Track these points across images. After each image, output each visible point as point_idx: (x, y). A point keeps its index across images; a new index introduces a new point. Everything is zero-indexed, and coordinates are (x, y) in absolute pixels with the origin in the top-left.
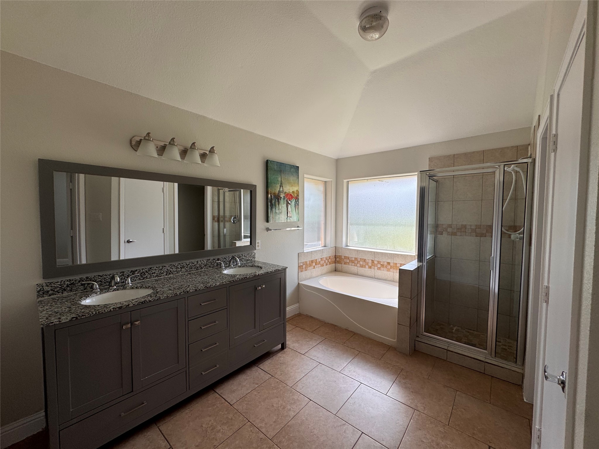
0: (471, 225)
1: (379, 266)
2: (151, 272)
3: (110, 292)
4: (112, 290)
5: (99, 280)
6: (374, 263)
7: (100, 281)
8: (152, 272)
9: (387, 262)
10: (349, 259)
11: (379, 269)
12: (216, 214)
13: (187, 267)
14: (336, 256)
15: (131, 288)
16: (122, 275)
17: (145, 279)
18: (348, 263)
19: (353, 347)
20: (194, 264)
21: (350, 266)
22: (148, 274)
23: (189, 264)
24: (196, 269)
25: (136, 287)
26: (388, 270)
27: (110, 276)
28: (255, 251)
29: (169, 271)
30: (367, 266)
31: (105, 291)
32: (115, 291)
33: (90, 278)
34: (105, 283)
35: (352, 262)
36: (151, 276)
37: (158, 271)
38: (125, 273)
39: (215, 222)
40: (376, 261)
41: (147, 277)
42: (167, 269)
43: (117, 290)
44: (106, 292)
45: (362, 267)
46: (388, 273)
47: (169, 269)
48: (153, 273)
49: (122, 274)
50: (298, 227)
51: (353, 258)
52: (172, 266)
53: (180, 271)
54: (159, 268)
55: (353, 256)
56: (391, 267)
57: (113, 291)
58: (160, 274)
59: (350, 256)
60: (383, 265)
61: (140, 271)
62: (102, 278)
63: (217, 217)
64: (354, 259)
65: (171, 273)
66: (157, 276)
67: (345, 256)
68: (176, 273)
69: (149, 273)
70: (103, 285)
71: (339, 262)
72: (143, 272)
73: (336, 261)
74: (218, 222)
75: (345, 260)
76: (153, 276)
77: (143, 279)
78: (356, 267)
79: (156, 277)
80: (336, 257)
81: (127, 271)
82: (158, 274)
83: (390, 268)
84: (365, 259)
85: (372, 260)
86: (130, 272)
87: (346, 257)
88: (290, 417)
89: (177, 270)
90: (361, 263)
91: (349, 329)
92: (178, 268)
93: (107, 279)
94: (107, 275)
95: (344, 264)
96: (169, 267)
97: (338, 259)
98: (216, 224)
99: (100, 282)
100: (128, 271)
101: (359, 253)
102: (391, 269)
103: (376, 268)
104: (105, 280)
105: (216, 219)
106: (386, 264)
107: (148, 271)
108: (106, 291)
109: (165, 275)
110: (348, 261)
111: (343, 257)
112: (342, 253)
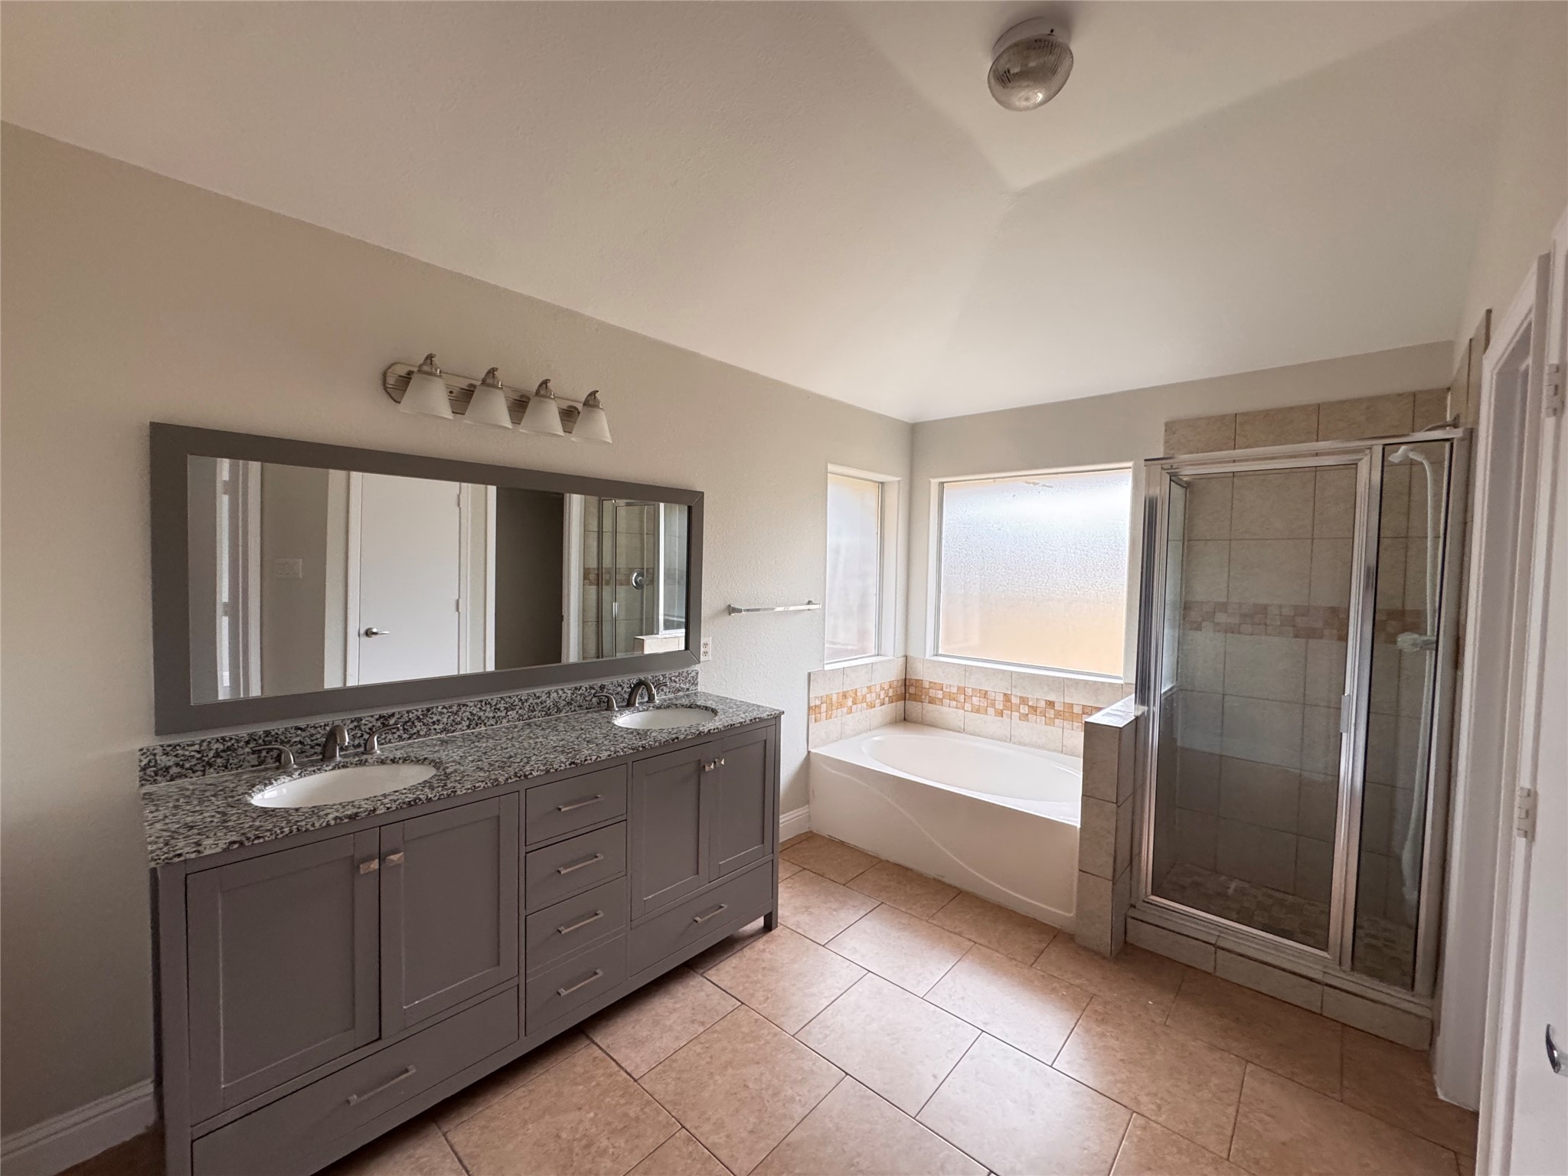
0: (1280, 606)
1: (1024, 709)
2: (431, 721)
3: (326, 771)
4: (330, 767)
5: (298, 739)
6: (1011, 702)
7: (300, 742)
8: (432, 718)
9: (1046, 701)
10: (942, 690)
11: (1024, 717)
12: (593, 564)
13: (521, 708)
14: (907, 682)
15: (378, 762)
16: (356, 727)
17: (415, 737)
18: (941, 700)
19: (957, 930)
20: (540, 700)
21: (945, 709)
22: (421, 724)
23: (526, 701)
24: (544, 713)
25: (391, 760)
26: (1050, 722)
27: (324, 729)
28: (697, 667)
29: (476, 718)
30: (991, 710)
31: (312, 769)
32: (339, 768)
33: (273, 733)
34: (312, 747)
35: (952, 697)
36: (430, 730)
37: (446, 716)
38: (363, 722)
39: (591, 584)
40: (1016, 696)
41: (418, 732)
42: (470, 712)
43: (344, 767)
44: (314, 771)
45: (978, 711)
46: (1049, 728)
47: (475, 712)
48: (434, 723)
49: (355, 724)
50: (809, 603)
51: (953, 686)
52: (483, 704)
53: (505, 717)
54: (450, 710)
55: (952, 682)
56: (1058, 714)
57: (332, 769)
58: (452, 726)
59: (945, 682)
60: (1034, 709)
61: (402, 716)
62: (304, 734)
63: (596, 572)
64: (954, 690)
65: (481, 724)
66: (445, 730)
67: (930, 682)
68: (493, 723)
69: (425, 721)
70: (308, 754)
71: (916, 698)
72: (410, 719)
73: (907, 695)
74: (598, 585)
75: (932, 692)
76: (435, 729)
77: (409, 738)
78: (961, 712)
79: (442, 731)
80: (907, 684)
81: (368, 716)
82: (447, 724)
83: (1053, 716)
84: (986, 692)
85: (1005, 694)
86: (377, 720)
87: (935, 683)
88: (792, 1118)
89: (497, 716)
90: (975, 700)
91: (946, 880)
92: (499, 709)
93: (319, 736)
94: (317, 725)
95: (930, 702)
96: (475, 706)
97: (912, 690)
98: (593, 590)
99: (299, 746)
100: (372, 716)
101: (971, 674)
102: (1056, 720)
103: (1016, 714)
104: (312, 741)
105: (593, 577)
106: (1042, 704)
107: (421, 717)
108: (315, 768)
109: (465, 728)
110: (940, 694)
111: (926, 685)
112: (924, 673)
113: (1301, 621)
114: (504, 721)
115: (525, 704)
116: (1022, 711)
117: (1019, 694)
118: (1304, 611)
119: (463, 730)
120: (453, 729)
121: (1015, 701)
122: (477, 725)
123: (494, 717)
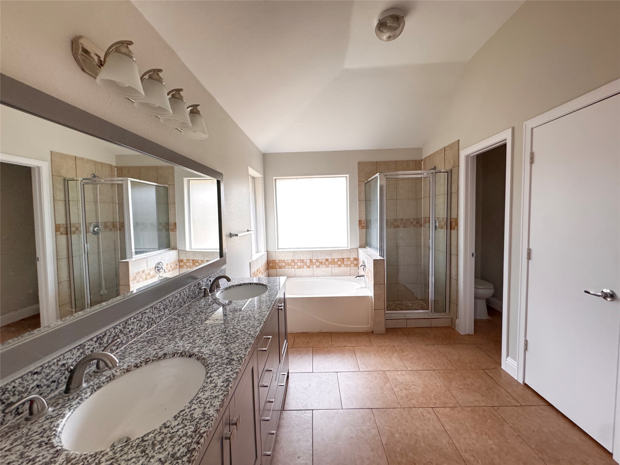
1: (318, 264)
2: (128, 330)
3: (87, 398)
4: (89, 394)
6: (312, 262)
8: (128, 328)
9: (325, 259)
10: (285, 262)
11: (318, 267)
13: (170, 307)
14: (269, 261)
16: (81, 353)
17: (120, 346)
18: (284, 266)
19: (344, 345)
20: (177, 299)
21: (287, 270)
22: (123, 335)
23: (172, 301)
24: (179, 306)
26: (327, 266)
27: (57, 365)
28: (224, 267)
29: (151, 320)
30: (305, 267)
31: (76, 402)
32: (95, 391)
35: (289, 264)
36: (128, 337)
37: (136, 324)
38: (86, 347)
40: (314, 259)
41: (122, 341)
42: (148, 317)
43: (99, 388)
44: (79, 403)
45: (300, 268)
46: (327, 269)
47: (150, 316)
48: (130, 332)
50: (248, 231)
51: (289, 260)
52: (154, 309)
53: (164, 315)
54: (138, 319)
55: (288, 258)
56: (330, 263)
57: (91, 394)
58: (139, 330)
59: (286, 259)
60: (321, 263)
61: (111, 333)
62: (40, 377)
63: (65, 226)
64: (290, 261)
65: (153, 323)
66: (136, 335)
67: (279, 260)
68: (159, 321)
69: (125, 332)
70: (46, 394)
71: (273, 268)
72: (116, 333)
73: (269, 267)
74: (67, 234)
75: (280, 264)
76: (131, 336)
77: (117, 349)
78: (293, 269)
79: (135, 336)
80: (269, 262)
81: (88, 341)
82: (137, 329)
83: (328, 264)
84: (303, 260)
85: (310, 260)
86: (96, 342)
87: (281, 260)
89: (160, 315)
90: (299, 264)
91: (323, 331)
92: (160, 310)
93: (53, 373)
94: (51, 364)
95: (279, 268)
96: (150, 312)
97: (271, 265)
98: (63, 239)
99: (37, 390)
100: (91, 339)
101: (296, 254)
102: (329, 265)
103: (315, 266)
104: (47, 380)
106: (324, 260)
107: (122, 329)
108: (77, 400)
109: (146, 329)
110: (284, 264)
111: (277, 261)
112: (278, 257)
113: (395, 223)
114: (164, 317)
115: (171, 303)
116: (317, 264)
117: (316, 258)
118: (395, 220)
119: (145, 331)
120: (141, 331)
121: (314, 261)
122: (151, 325)
123: (159, 317)
